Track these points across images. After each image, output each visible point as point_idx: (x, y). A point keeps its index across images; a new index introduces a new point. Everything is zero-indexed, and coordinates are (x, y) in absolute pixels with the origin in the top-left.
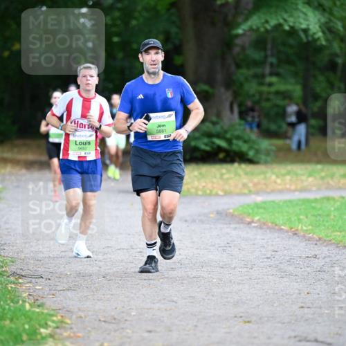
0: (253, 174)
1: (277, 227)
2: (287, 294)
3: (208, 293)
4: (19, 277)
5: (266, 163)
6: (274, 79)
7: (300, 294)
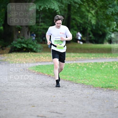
0: (35, 56)
1: (43, 74)
2: (47, 97)
3: (20, 97)
5: (40, 52)
6: (42, 24)
7: (51, 97)
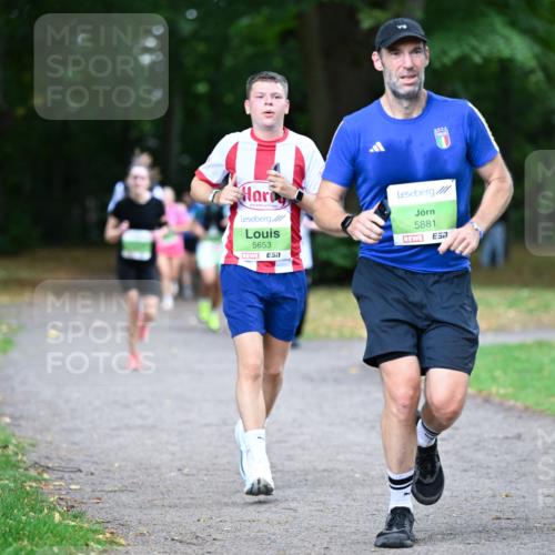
3: (347, 496)
4: (43, 471)
7: (494, 496)
